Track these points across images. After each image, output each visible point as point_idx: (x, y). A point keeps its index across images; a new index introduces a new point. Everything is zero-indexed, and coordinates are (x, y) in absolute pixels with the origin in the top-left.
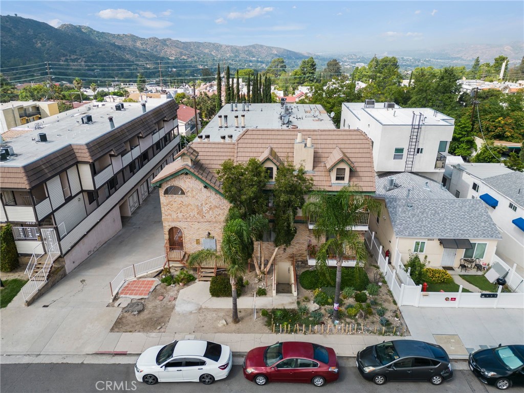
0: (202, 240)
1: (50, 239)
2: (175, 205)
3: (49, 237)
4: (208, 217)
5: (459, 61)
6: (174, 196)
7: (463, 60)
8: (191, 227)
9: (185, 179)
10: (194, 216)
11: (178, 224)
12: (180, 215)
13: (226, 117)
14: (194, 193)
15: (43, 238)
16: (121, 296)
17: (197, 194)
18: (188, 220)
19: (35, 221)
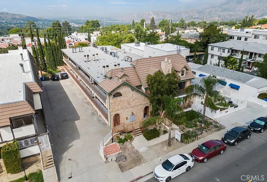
0: (129, 117)
1: (44, 142)
2: (117, 102)
3: (44, 140)
4: (132, 105)
5: (117, 21)
6: (117, 98)
7: (119, 21)
8: (124, 112)
9: (122, 88)
10: (126, 106)
11: (118, 112)
12: (119, 107)
13: (88, 56)
14: (126, 94)
15: (39, 142)
16: (108, 156)
17: (127, 94)
18: (123, 108)
19: (35, 133)
